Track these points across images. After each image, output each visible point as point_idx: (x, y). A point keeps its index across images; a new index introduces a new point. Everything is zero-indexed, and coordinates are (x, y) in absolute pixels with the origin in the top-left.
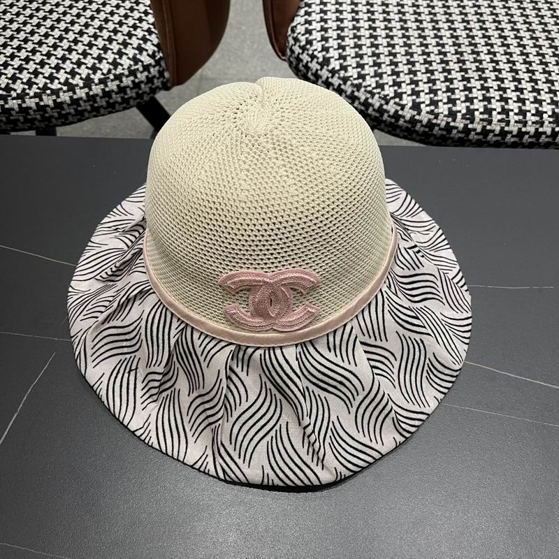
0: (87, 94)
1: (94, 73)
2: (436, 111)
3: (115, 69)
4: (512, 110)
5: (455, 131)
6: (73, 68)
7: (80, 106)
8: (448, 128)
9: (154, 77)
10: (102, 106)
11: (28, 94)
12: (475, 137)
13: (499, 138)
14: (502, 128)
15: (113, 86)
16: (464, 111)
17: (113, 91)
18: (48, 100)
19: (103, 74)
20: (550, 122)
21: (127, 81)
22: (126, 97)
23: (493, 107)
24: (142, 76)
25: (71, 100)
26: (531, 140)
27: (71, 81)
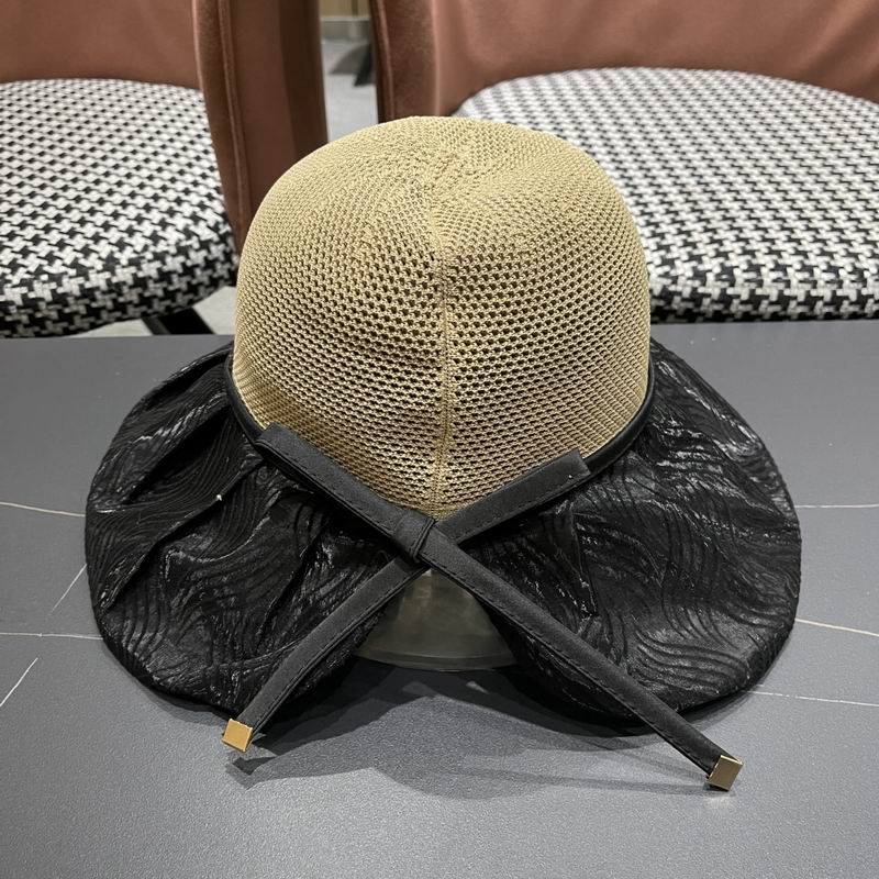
0: (108, 281)
1: (121, 251)
2: (673, 273)
3: (155, 244)
4: (791, 266)
5: (706, 301)
6: (87, 245)
7: (94, 299)
8: (696, 298)
9: (216, 260)
10: (130, 302)
11: (9, 281)
12: (741, 308)
13: (777, 308)
14: (781, 292)
15: (150, 269)
16: (717, 270)
17: (150, 278)
18: (43, 291)
19: (135, 252)
20: (853, 281)
21: (173, 264)
22: (171, 288)
23: (762, 262)
24: (197, 257)
25: (81, 291)
26: (827, 310)
27: (82, 262)
